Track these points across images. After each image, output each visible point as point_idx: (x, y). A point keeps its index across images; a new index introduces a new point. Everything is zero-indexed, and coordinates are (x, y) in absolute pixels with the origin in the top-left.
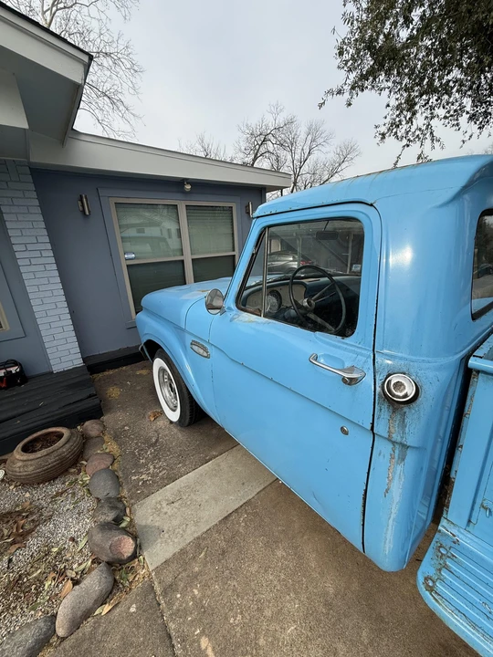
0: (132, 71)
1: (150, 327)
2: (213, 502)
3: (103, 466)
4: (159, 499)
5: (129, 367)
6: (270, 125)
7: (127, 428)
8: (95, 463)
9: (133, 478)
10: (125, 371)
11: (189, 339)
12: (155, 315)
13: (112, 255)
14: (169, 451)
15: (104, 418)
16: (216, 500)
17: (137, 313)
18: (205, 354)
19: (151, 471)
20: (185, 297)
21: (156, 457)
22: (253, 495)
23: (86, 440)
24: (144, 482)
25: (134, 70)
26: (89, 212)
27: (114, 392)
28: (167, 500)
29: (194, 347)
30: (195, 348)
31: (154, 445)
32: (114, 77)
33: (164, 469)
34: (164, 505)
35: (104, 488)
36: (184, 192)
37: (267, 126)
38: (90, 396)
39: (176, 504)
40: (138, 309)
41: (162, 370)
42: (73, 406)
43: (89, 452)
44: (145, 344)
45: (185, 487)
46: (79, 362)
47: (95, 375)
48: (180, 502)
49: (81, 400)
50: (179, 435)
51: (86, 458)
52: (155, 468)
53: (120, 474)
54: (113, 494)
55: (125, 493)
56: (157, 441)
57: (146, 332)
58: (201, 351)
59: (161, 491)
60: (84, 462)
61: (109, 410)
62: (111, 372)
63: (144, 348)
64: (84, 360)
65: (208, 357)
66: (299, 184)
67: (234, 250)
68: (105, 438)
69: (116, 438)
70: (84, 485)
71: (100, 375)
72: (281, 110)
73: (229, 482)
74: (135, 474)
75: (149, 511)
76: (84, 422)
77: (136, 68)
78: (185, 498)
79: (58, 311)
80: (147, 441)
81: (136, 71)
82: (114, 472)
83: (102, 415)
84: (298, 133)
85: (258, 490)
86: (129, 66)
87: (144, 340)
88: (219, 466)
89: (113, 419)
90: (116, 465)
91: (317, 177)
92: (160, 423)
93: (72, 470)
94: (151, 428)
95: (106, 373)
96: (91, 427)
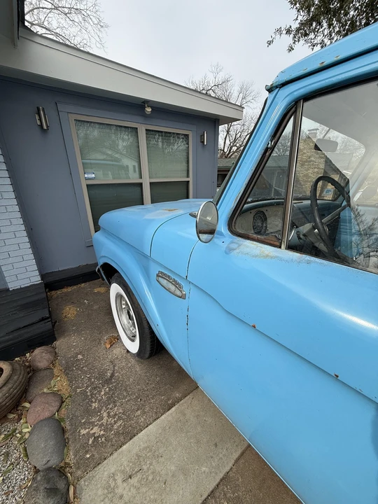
0: (99, 27)
1: (108, 250)
2: (182, 477)
3: (47, 414)
4: (113, 470)
5: (88, 284)
6: (211, 82)
7: (80, 357)
8: (38, 409)
9: (83, 432)
10: (84, 288)
11: (155, 269)
12: (114, 236)
13: (71, 174)
14: (126, 390)
15: (57, 343)
16: (184, 471)
17: (96, 232)
18: (178, 293)
19: (104, 421)
20: (148, 216)
21: (111, 400)
22: (231, 465)
23: (32, 374)
24: (96, 439)
25: (101, 25)
26: (47, 127)
27: (70, 312)
28: (123, 472)
29: (160, 279)
30: (164, 282)
31: (108, 381)
32: (84, 31)
33: (120, 418)
34: (119, 481)
35: (44, 453)
36: (145, 116)
37: (208, 82)
38: (43, 319)
39: (134, 481)
40: (97, 229)
41: (119, 297)
42: (22, 332)
43: (35, 391)
44: (101, 266)
45: (145, 448)
46: (36, 279)
47: (53, 292)
48: (139, 475)
49: (33, 324)
50: (138, 368)
51: (30, 398)
52: (109, 416)
53: (67, 425)
54: (54, 462)
55: (71, 458)
56: (112, 375)
57: (103, 254)
58: (172, 288)
59: (115, 455)
60: (27, 405)
61: (63, 333)
62: (69, 289)
63: (101, 270)
64: (43, 276)
65: (183, 297)
66: (231, 133)
67: (188, 176)
68: (55, 370)
69: (67, 370)
70: (23, 441)
71: (59, 292)
72: (221, 70)
73: (198, 442)
74: (84, 425)
75: (100, 492)
76: (34, 349)
77: (102, 24)
78: (145, 467)
79: (13, 228)
80: (101, 375)
81: (102, 27)
82: (59, 421)
83: (55, 339)
84: (232, 91)
85: (236, 456)
86: (96, 22)
87: (101, 262)
88: (185, 415)
89: (67, 344)
90: (63, 410)
91: (246, 128)
92: (117, 351)
93: (11, 416)
94: (105, 357)
95: (65, 290)
96: (40, 356)
